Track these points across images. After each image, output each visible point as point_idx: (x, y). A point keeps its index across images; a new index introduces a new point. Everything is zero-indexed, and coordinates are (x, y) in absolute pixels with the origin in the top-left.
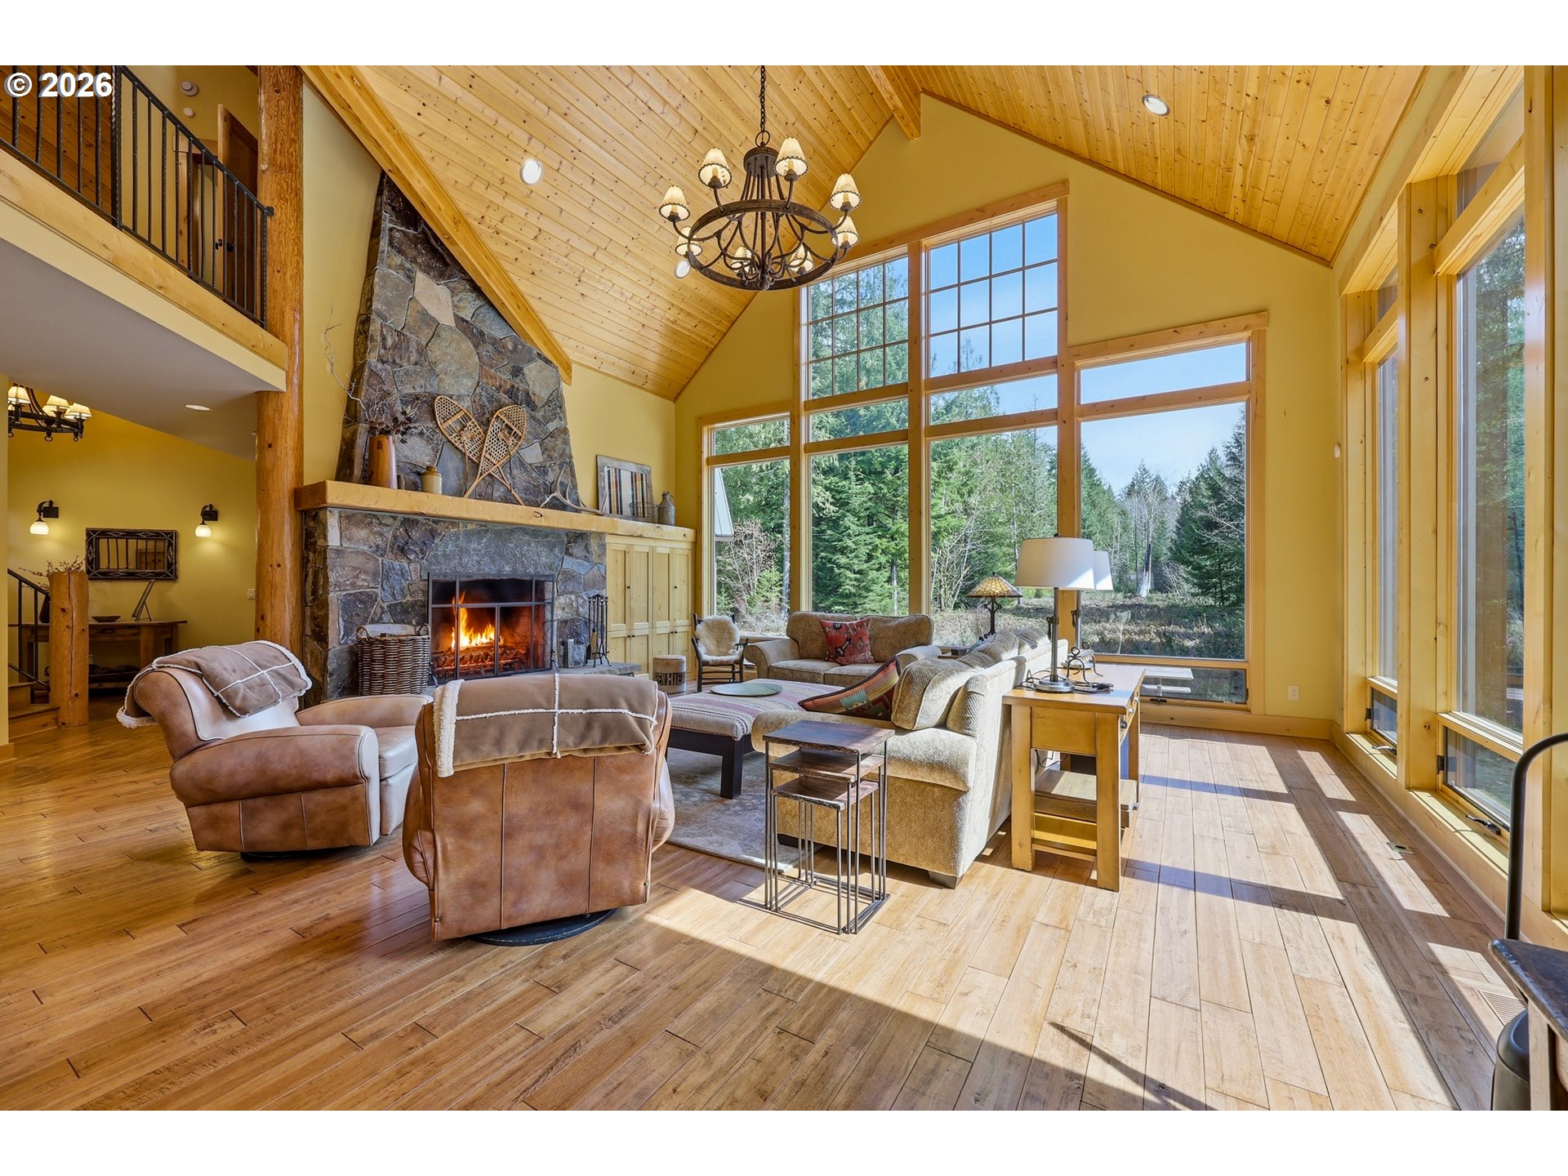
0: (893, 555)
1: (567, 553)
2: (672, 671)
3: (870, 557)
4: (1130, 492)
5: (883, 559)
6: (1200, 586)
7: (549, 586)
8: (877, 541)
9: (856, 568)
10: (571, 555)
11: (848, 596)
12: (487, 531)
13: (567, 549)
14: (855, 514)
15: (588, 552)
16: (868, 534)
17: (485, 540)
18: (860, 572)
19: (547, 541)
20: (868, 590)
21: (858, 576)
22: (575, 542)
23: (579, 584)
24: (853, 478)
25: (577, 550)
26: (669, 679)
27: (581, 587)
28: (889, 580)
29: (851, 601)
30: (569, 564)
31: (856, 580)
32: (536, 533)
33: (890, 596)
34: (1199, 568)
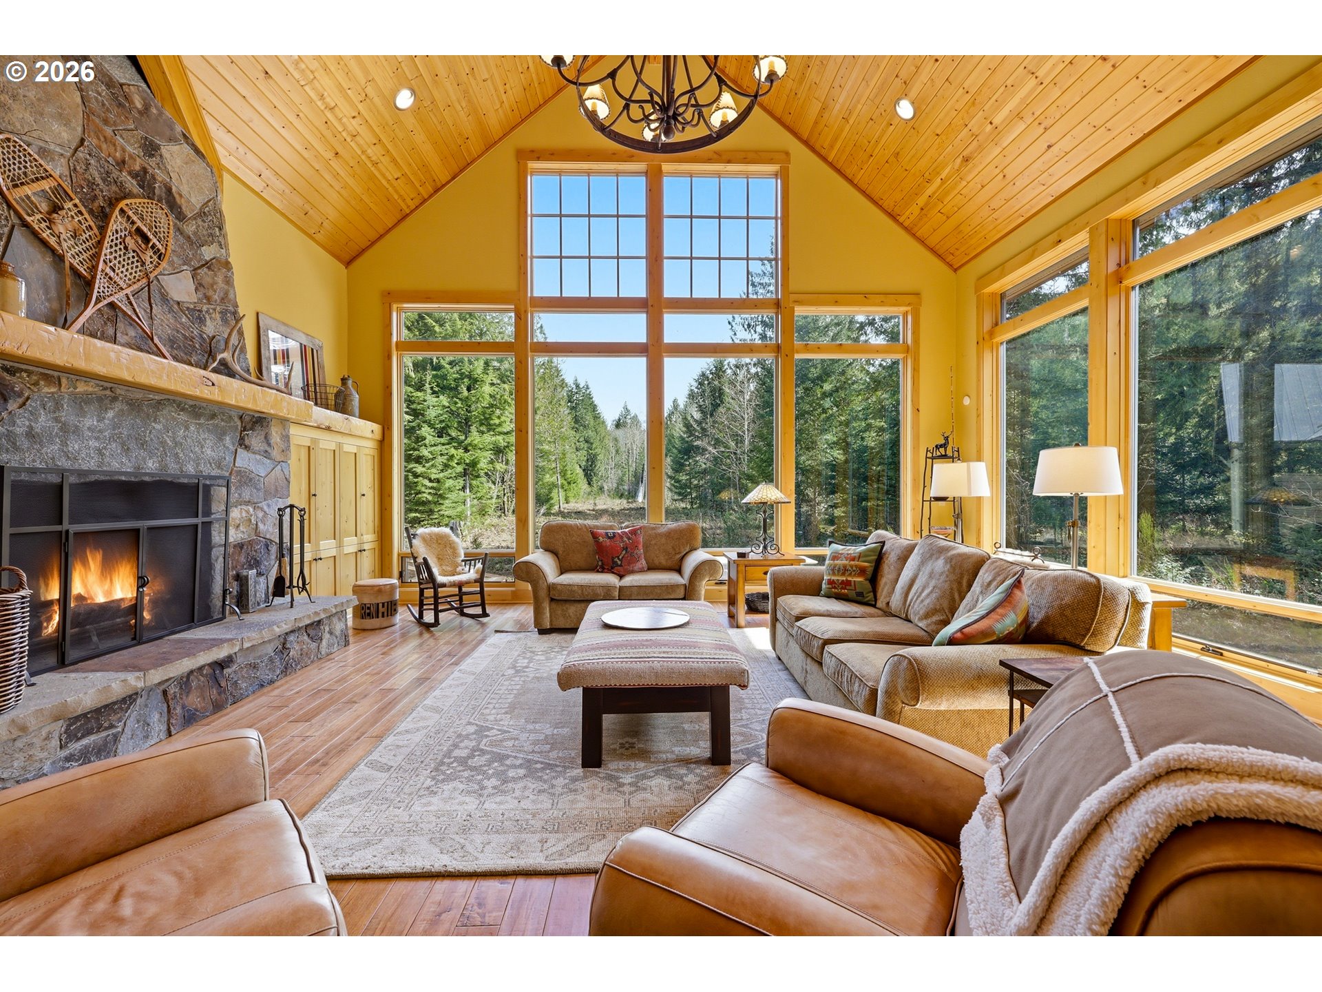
0: (467, 464)
1: (242, 443)
2: (385, 599)
3: (446, 466)
4: (618, 425)
5: (460, 469)
6: (679, 494)
7: (219, 493)
8: (453, 451)
9: (433, 477)
10: (247, 448)
11: (424, 503)
12: (115, 399)
13: (242, 439)
14: (431, 425)
15: (269, 445)
16: (443, 444)
17: (110, 414)
18: (438, 481)
19: (213, 425)
20: (445, 498)
21: (435, 485)
22: (252, 429)
23: (258, 490)
24: (429, 391)
25: (255, 440)
26: (381, 609)
27: (261, 494)
28: (464, 488)
29: (426, 508)
30: (244, 460)
31: (432, 488)
32: (196, 409)
33: (464, 503)
34: (678, 481)
